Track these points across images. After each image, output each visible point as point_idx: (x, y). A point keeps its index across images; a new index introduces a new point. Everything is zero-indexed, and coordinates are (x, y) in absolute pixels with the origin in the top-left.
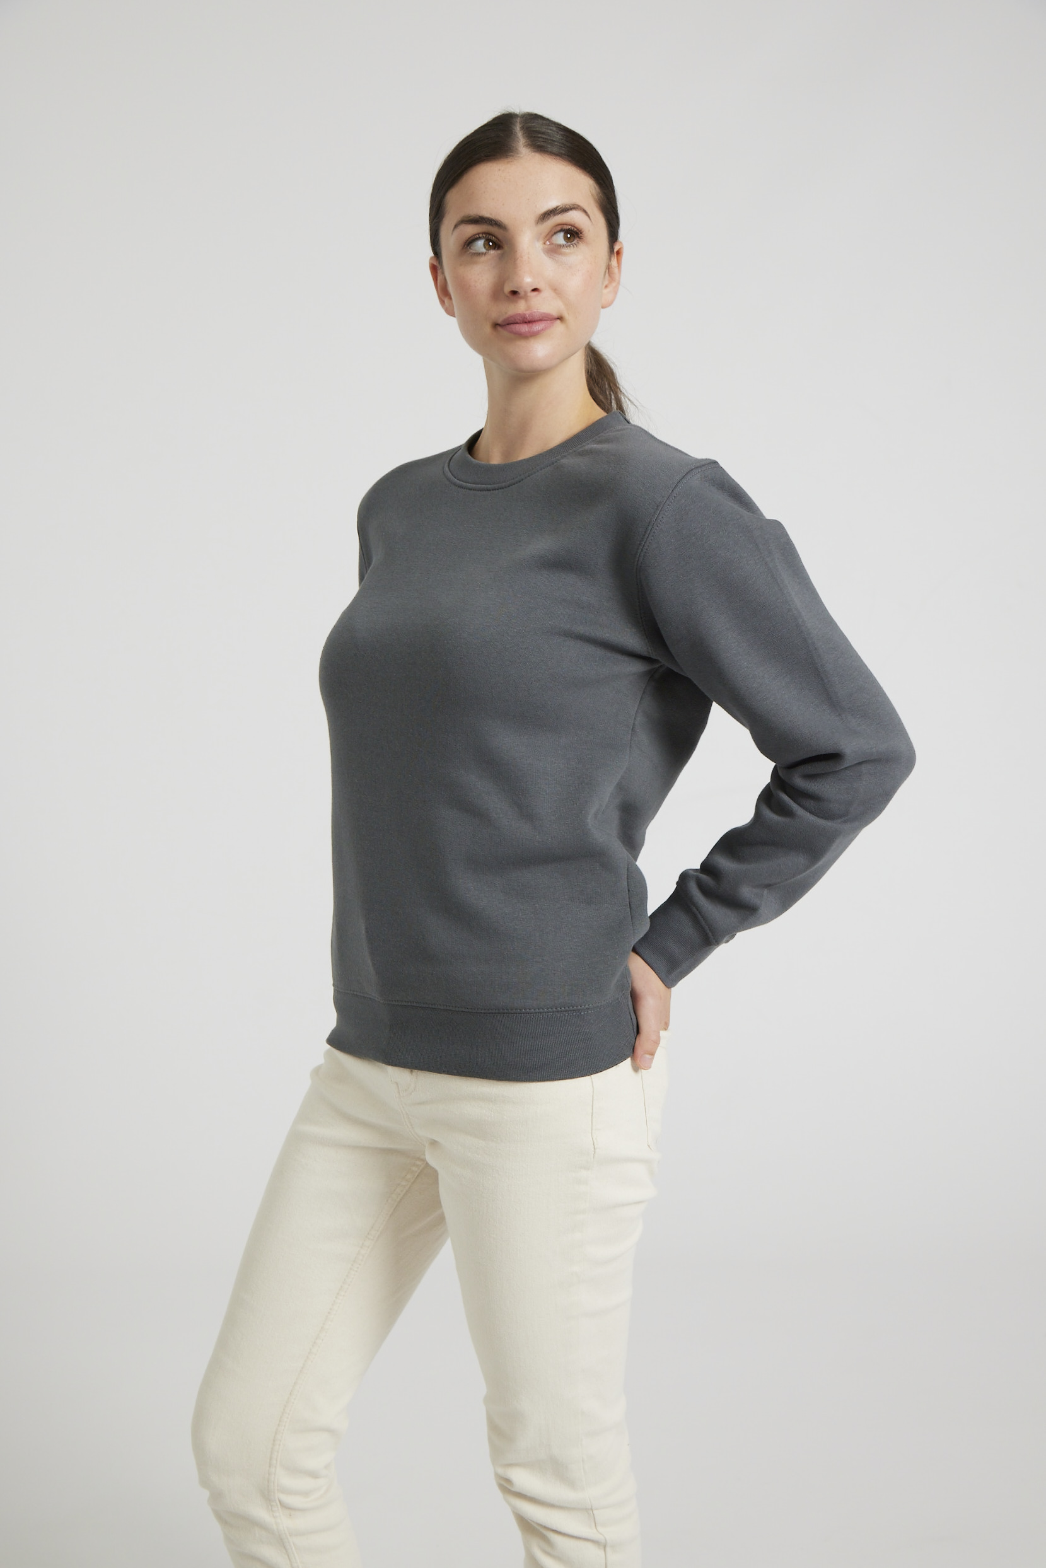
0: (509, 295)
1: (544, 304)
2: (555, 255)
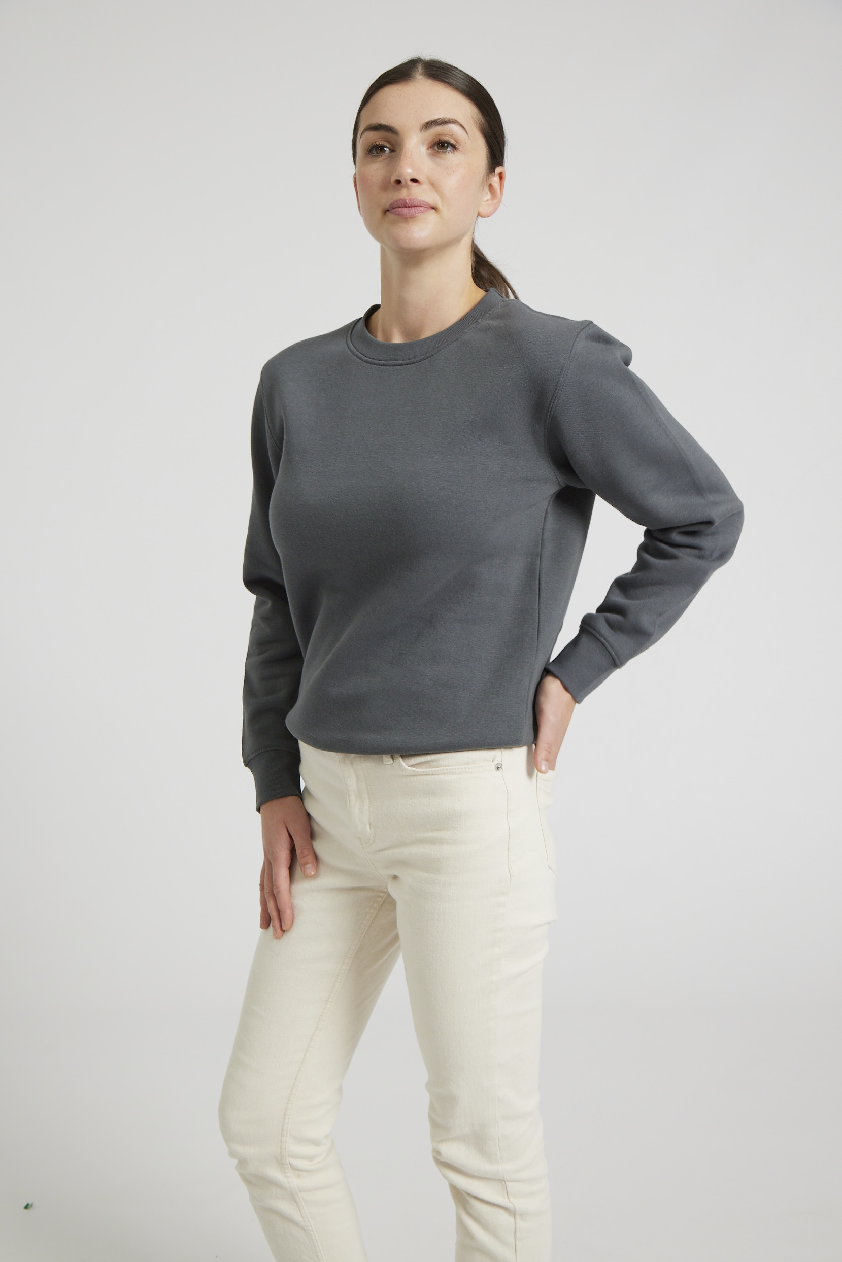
0: (394, 185)
1: (421, 194)
2: (435, 158)
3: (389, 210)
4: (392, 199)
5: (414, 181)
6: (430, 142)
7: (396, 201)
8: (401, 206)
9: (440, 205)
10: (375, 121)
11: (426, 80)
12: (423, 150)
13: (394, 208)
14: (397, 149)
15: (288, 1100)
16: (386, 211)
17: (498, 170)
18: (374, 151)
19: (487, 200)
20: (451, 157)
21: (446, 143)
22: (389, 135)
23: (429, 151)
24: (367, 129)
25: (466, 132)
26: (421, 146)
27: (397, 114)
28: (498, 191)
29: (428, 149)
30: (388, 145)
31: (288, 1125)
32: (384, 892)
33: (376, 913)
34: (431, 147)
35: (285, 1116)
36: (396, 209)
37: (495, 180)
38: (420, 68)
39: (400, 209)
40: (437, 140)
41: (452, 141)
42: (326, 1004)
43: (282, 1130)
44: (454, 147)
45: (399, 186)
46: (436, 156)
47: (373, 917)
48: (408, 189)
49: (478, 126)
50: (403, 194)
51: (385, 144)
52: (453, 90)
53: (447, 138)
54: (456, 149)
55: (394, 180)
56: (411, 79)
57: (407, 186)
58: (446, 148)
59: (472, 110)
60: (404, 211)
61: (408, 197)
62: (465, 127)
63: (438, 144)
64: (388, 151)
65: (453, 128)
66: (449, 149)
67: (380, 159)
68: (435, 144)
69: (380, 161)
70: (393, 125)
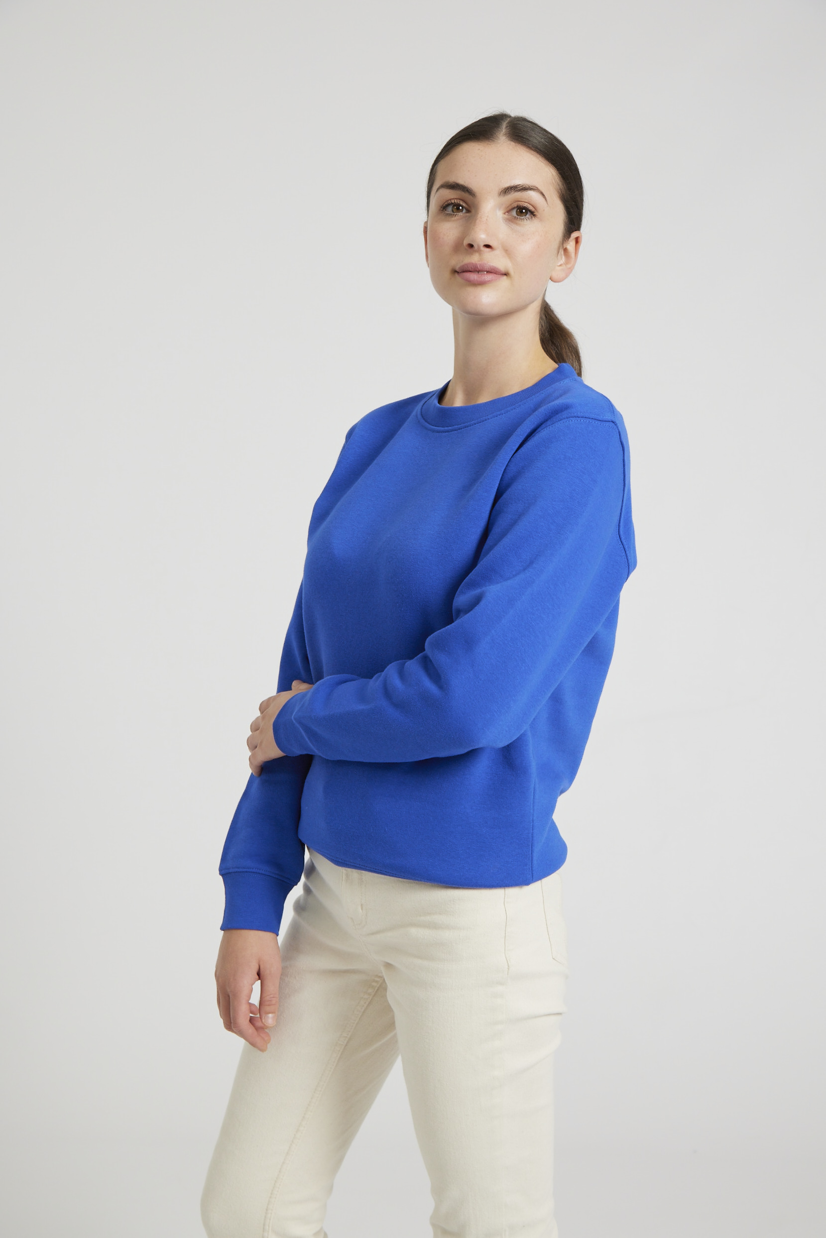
3: (458, 272)
4: (463, 261)
5: (488, 246)
6: (508, 207)
7: (467, 265)
8: (471, 270)
9: (512, 272)
10: (452, 179)
11: (509, 142)
12: (500, 214)
13: (464, 272)
14: (473, 211)
15: (271, 1194)
16: (455, 272)
17: (575, 235)
18: (450, 209)
19: (561, 265)
20: (528, 225)
21: (525, 209)
22: (466, 195)
23: (506, 216)
24: (442, 186)
25: (546, 199)
26: (498, 211)
27: (476, 176)
28: (573, 255)
29: (504, 214)
30: (464, 205)
31: (270, 1219)
32: (380, 977)
33: (370, 999)
34: (508, 212)
35: (267, 1210)
36: (465, 274)
37: (570, 245)
38: (504, 125)
39: (469, 274)
40: (516, 206)
41: (531, 208)
42: (314, 1092)
43: (264, 1225)
44: (532, 213)
45: (471, 250)
46: (512, 222)
47: (367, 1003)
48: (480, 254)
49: (558, 192)
50: (474, 259)
51: (461, 203)
52: (535, 153)
53: (526, 205)
54: (534, 215)
55: (467, 243)
56: (494, 139)
57: (479, 251)
58: (524, 214)
59: (553, 175)
60: (473, 277)
61: (479, 261)
62: (544, 194)
63: (517, 211)
64: (464, 211)
65: (532, 194)
66: (528, 216)
67: (454, 218)
68: (513, 208)
69: (454, 221)
70: (471, 187)
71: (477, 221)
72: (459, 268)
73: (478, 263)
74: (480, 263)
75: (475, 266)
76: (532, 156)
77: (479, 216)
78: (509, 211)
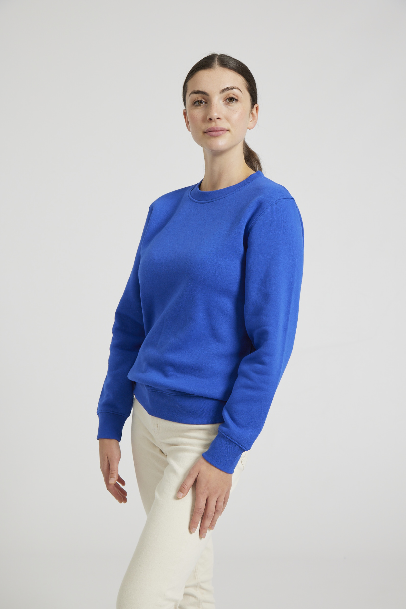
3: (206, 132)
4: (208, 127)
5: (218, 118)
6: (225, 98)
7: (209, 129)
8: (212, 131)
9: (231, 129)
10: (197, 89)
11: (220, 68)
12: (221, 102)
13: (209, 132)
14: (208, 103)
16: (204, 133)
17: (255, 106)
18: (197, 103)
19: (251, 121)
20: (235, 106)
21: (233, 98)
22: (204, 96)
23: (224, 103)
24: (191, 93)
25: (242, 92)
26: (220, 100)
27: (207, 86)
28: (256, 115)
29: (223, 102)
30: (204, 100)
36: (209, 133)
37: (254, 111)
39: (211, 133)
40: (228, 97)
41: (235, 97)
44: (237, 100)
45: (211, 121)
46: (228, 105)
48: (215, 122)
49: (246, 87)
50: (213, 125)
51: (203, 100)
52: (233, 71)
53: (233, 96)
54: (237, 101)
55: (209, 118)
56: (212, 68)
57: (215, 121)
58: (232, 101)
59: (243, 80)
60: (214, 133)
61: (215, 126)
62: (241, 89)
63: (229, 99)
64: (204, 103)
65: (235, 91)
66: (234, 101)
67: (200, 107)
68: (227, 99)
69: (200, 108)
70: (206, 92)
71: (212, 107)
72: (207, 130)
73: (215, 127)
74: (216, 127)
75: (214, 128)
76: (232, 73)
77: (212, 105)
78: (225, 100)
